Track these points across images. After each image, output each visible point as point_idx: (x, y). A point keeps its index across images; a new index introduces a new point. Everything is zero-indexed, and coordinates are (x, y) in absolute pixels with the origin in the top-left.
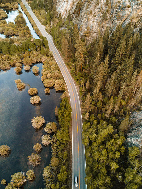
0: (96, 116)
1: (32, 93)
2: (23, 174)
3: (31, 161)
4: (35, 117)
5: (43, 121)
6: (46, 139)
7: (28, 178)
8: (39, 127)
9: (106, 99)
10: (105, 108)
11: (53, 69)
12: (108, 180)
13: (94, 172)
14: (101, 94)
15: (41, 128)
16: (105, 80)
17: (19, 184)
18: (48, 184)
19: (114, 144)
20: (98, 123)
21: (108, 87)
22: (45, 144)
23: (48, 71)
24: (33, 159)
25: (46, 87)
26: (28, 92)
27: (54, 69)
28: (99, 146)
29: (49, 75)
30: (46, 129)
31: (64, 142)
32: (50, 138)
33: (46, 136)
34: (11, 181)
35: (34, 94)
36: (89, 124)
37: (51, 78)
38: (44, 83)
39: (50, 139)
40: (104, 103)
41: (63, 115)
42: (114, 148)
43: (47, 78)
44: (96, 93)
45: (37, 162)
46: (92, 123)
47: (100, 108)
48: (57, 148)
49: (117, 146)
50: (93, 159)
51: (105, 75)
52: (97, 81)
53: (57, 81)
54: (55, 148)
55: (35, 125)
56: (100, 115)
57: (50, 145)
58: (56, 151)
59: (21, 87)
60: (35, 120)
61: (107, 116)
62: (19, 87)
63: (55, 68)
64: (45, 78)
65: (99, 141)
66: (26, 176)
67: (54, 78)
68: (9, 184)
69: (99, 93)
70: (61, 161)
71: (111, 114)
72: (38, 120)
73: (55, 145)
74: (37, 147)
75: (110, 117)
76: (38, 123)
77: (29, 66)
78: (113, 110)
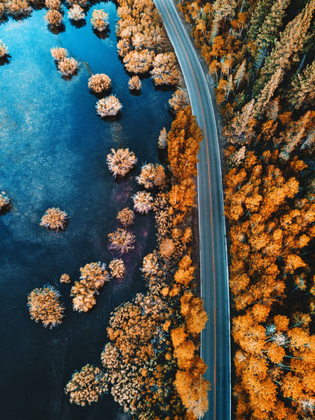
0: (259, 154)
1: (100, 88)
2: (103, 268)
3: (115, 243)
5: (132, 160)
6: (144, 201)
7: (115, 273)
8: (123, 172)
9: (287, 115)
10: (281, 139)
11: (146, 24)
13: (252, 272)
14: (276, 103)
17: (97, 284)
18: (154, 287)
19: (299, 221)
20: (264, 173)
22: (140, 210)
23: (135, 29)
24: (122, 239)
26: (89, 84)
27: (150, 22)
28: (266, 222)
29: (137, 40)
30: (141, 180)
31: (184, 209)
32: (151, 198)
33: (142, 194)
34: (81, 278)
35: (103, 91)
36: (244, 174)
37: (143, 47)
38: (124, 61)
39: (151, 202)
40: (281, 127)
41: (181, 150)
42: (297, 229)
43: (132, 48)
45: (128, 246)
46: (249, 172)
47: (270, 137)
48: (168, 220)
49: (305, 224)
50: (251, 248)
53: (159, 58)
54: (164, 220)
55: (115, 169)
56: (267, 154)
57: (151, 212)
58: (167, 225)
59: (70, 69)
60: (114, 157)
61: (284, 156)
62: (65, 71)
63: (152, 17)
64: (128, 47)
66: (109, 270)
67: (150, 50)
68: (76, 283)
69: (273, 99)
70: (178, 246)
71: (292, 154)
72: (122, 158)
73: (163, 214)
74: (124, 215)
75: (290, 160)
76: (123, 165)
77: (82, 7)
78: (299, 145)
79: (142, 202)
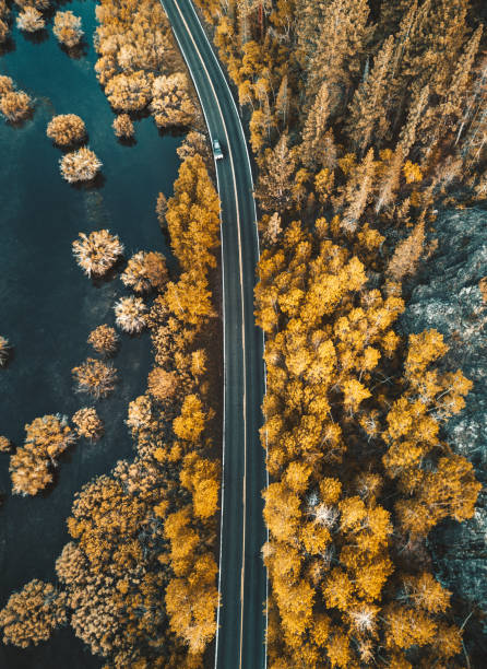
0: (308, 226)
1: (65, 137)
2: (64, 422)
3: (83, 382)
4: (83, 236)
5: (116, 248)
6: (131, 312)
7: (82, 430)
8: (101, 269)
9: (349, 158)
10: (341, 198)
11: (140, 29)
12: (333, 433)
13: (288, 412)
14: (329, 140)
15: (109, 272)
16: (351, 78)
17: (51, 449)
18: (145, 448)
19: (363, 326)
20: (315, 253)
21: (360, 110)
22: (127, 327)
23: (121, 38)
24: (92, 376)
25: (118, 112)
26: (49, 131)
27: (146, 26)
28: (309, 333)
29: (124, 56)
30: (127, 278)
31: (193, 321)
32: (142, 307)
33: (128, 301)
34: (27, 440)
35: (73, 141)
36: (279, 258)
37: (136, 68)
38: (107, 91)
39: (145, 312)
40: (341, 178)
41: (185, 226)
42: (358, 339)
43: (119, 70)
44: (314, 137)
45: (107, 385)
46: (290, 254)
47: (326, 196)
48: (171, 340)
49: (373, 330)
50: (288, 374)
51: (352, 54)
52: (319, 82)
53: (161, 84)
54: (163, 341)
55: (87, 264)
56: (321, 223)
57: (146, 330)
58: (168, 348)
59: (18, 109)
60: (85, 244)
61: (349, 226)
62: (11, 112)
63: (150, 19)
64: (112, 70)
65: (311, 313)
66: (73, 426)
67: (147, 71)
68: (19, 450)
69: (323, 134)
70: (184, 380)
71: (362, 220)
72: (97, 245)
73: (162, 331)
74: (100, 337)
75: (359, 230)
76: (99, 256)
77: (39, 11)
78: (370, 205)
79: (127, 313)
